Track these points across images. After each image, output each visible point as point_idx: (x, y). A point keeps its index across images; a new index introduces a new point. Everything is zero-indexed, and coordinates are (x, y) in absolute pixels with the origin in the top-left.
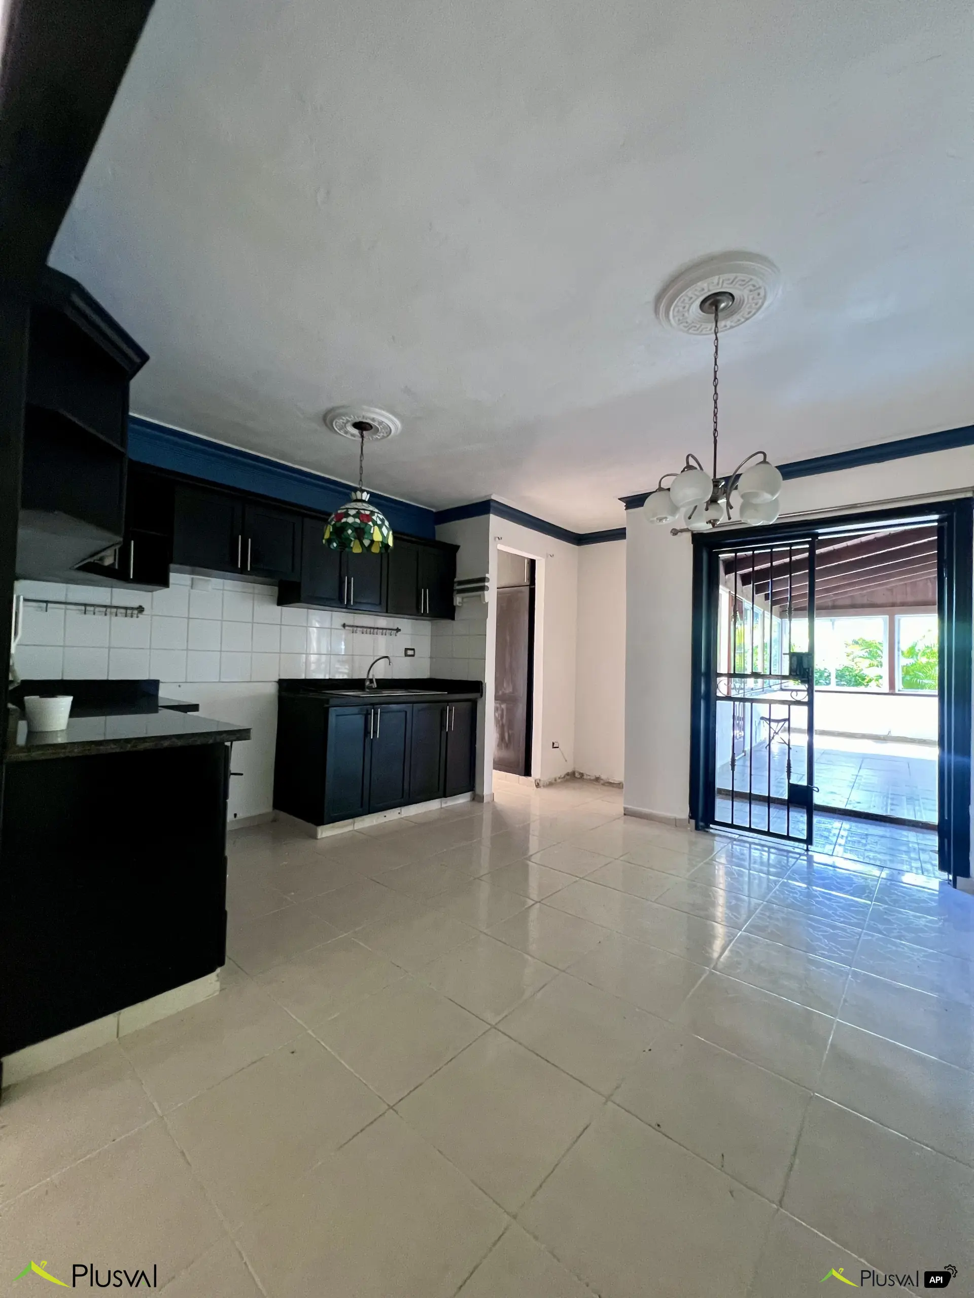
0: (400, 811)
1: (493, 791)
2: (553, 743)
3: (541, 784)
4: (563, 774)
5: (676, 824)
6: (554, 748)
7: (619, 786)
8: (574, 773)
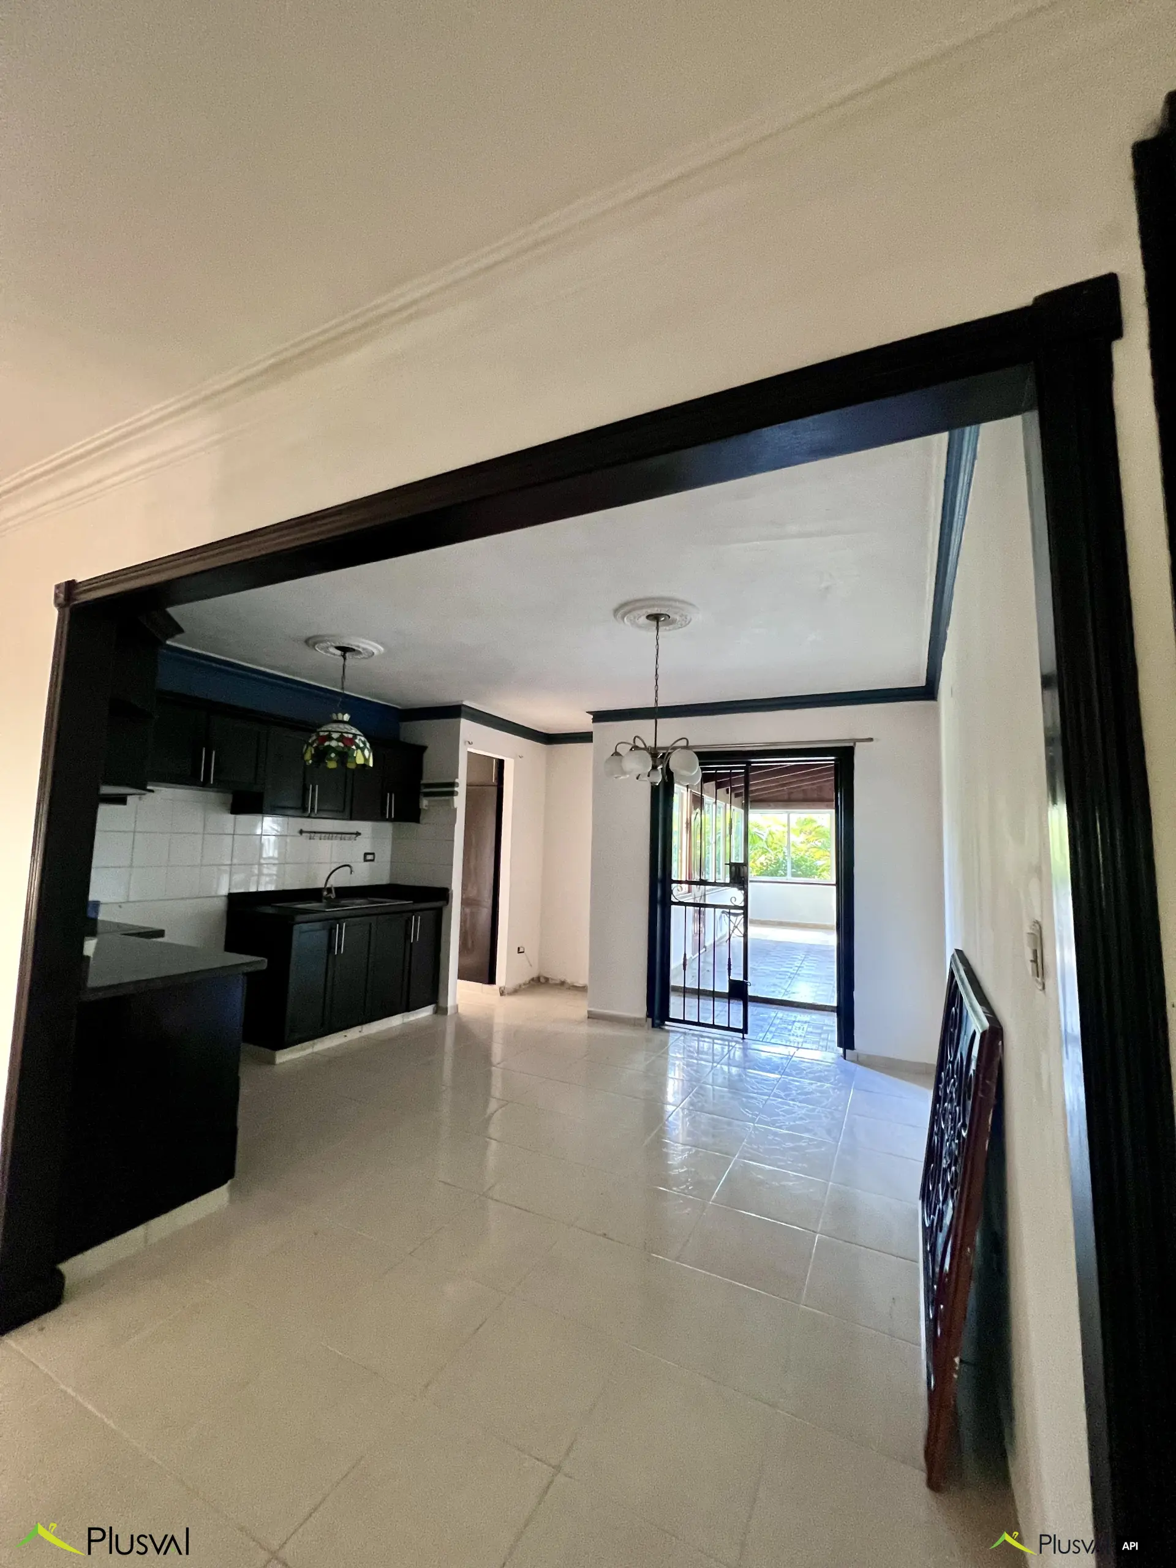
0: (360, 1030)
1: (457, 1002)
2: (519, 948)
3: (506, 992)
4: (527, 979)
5: (633, 1023)
6: (519, 953)
7: (583, 989)
8: (539, 978)
